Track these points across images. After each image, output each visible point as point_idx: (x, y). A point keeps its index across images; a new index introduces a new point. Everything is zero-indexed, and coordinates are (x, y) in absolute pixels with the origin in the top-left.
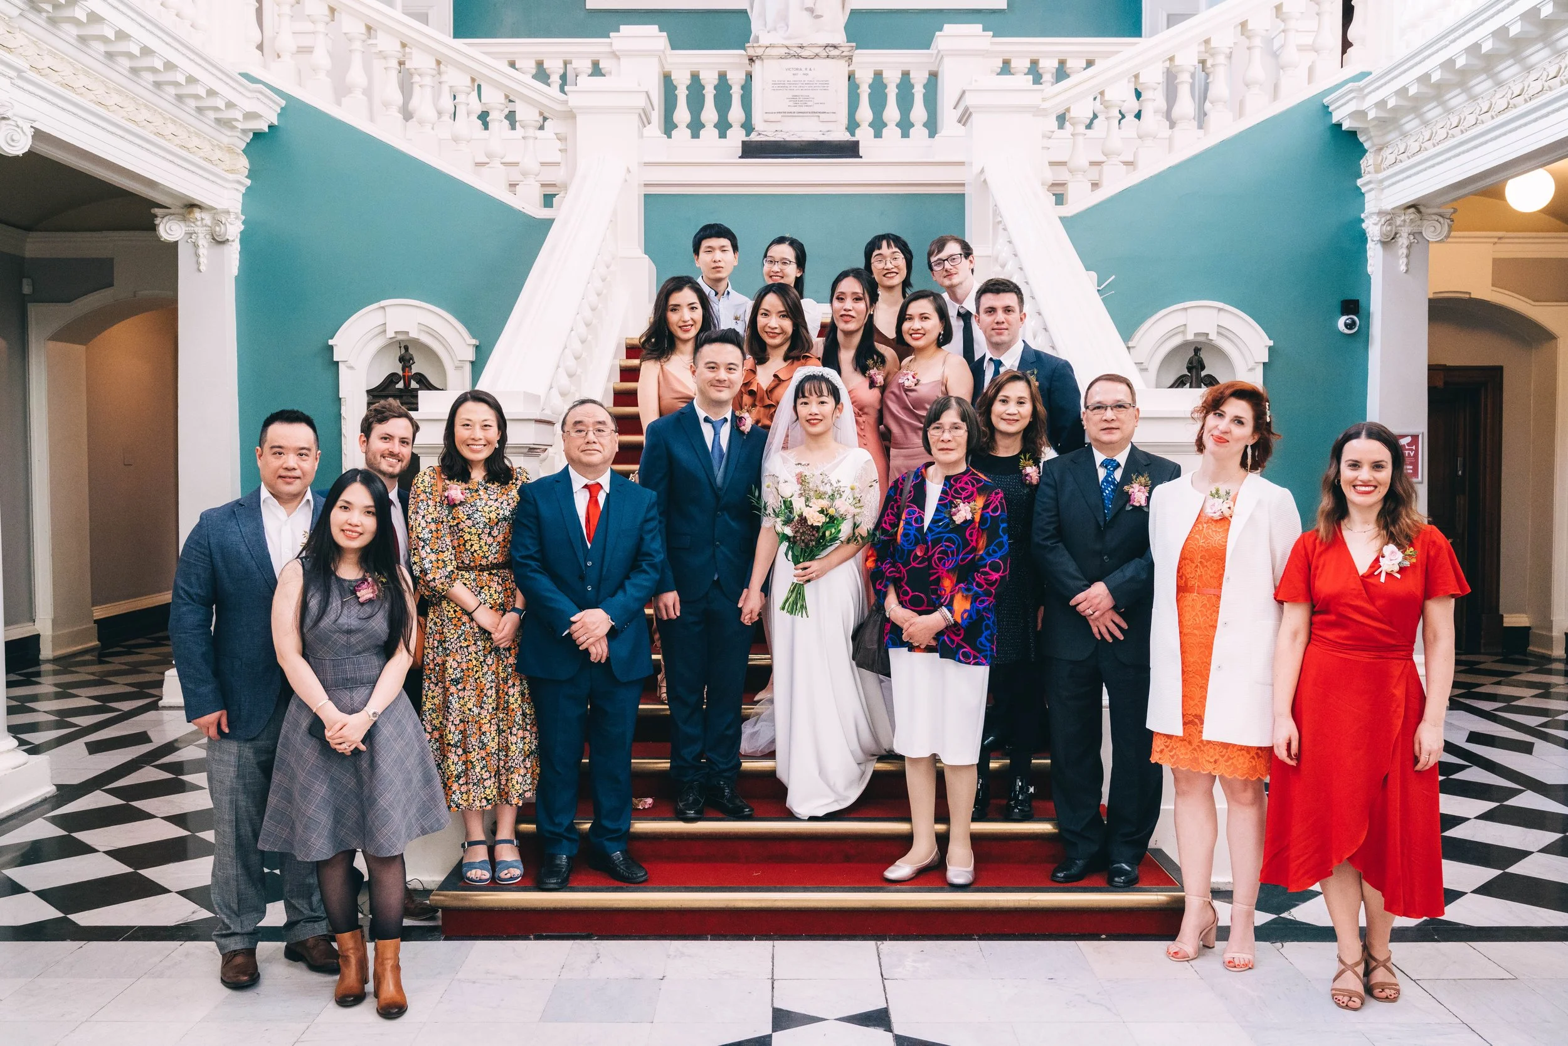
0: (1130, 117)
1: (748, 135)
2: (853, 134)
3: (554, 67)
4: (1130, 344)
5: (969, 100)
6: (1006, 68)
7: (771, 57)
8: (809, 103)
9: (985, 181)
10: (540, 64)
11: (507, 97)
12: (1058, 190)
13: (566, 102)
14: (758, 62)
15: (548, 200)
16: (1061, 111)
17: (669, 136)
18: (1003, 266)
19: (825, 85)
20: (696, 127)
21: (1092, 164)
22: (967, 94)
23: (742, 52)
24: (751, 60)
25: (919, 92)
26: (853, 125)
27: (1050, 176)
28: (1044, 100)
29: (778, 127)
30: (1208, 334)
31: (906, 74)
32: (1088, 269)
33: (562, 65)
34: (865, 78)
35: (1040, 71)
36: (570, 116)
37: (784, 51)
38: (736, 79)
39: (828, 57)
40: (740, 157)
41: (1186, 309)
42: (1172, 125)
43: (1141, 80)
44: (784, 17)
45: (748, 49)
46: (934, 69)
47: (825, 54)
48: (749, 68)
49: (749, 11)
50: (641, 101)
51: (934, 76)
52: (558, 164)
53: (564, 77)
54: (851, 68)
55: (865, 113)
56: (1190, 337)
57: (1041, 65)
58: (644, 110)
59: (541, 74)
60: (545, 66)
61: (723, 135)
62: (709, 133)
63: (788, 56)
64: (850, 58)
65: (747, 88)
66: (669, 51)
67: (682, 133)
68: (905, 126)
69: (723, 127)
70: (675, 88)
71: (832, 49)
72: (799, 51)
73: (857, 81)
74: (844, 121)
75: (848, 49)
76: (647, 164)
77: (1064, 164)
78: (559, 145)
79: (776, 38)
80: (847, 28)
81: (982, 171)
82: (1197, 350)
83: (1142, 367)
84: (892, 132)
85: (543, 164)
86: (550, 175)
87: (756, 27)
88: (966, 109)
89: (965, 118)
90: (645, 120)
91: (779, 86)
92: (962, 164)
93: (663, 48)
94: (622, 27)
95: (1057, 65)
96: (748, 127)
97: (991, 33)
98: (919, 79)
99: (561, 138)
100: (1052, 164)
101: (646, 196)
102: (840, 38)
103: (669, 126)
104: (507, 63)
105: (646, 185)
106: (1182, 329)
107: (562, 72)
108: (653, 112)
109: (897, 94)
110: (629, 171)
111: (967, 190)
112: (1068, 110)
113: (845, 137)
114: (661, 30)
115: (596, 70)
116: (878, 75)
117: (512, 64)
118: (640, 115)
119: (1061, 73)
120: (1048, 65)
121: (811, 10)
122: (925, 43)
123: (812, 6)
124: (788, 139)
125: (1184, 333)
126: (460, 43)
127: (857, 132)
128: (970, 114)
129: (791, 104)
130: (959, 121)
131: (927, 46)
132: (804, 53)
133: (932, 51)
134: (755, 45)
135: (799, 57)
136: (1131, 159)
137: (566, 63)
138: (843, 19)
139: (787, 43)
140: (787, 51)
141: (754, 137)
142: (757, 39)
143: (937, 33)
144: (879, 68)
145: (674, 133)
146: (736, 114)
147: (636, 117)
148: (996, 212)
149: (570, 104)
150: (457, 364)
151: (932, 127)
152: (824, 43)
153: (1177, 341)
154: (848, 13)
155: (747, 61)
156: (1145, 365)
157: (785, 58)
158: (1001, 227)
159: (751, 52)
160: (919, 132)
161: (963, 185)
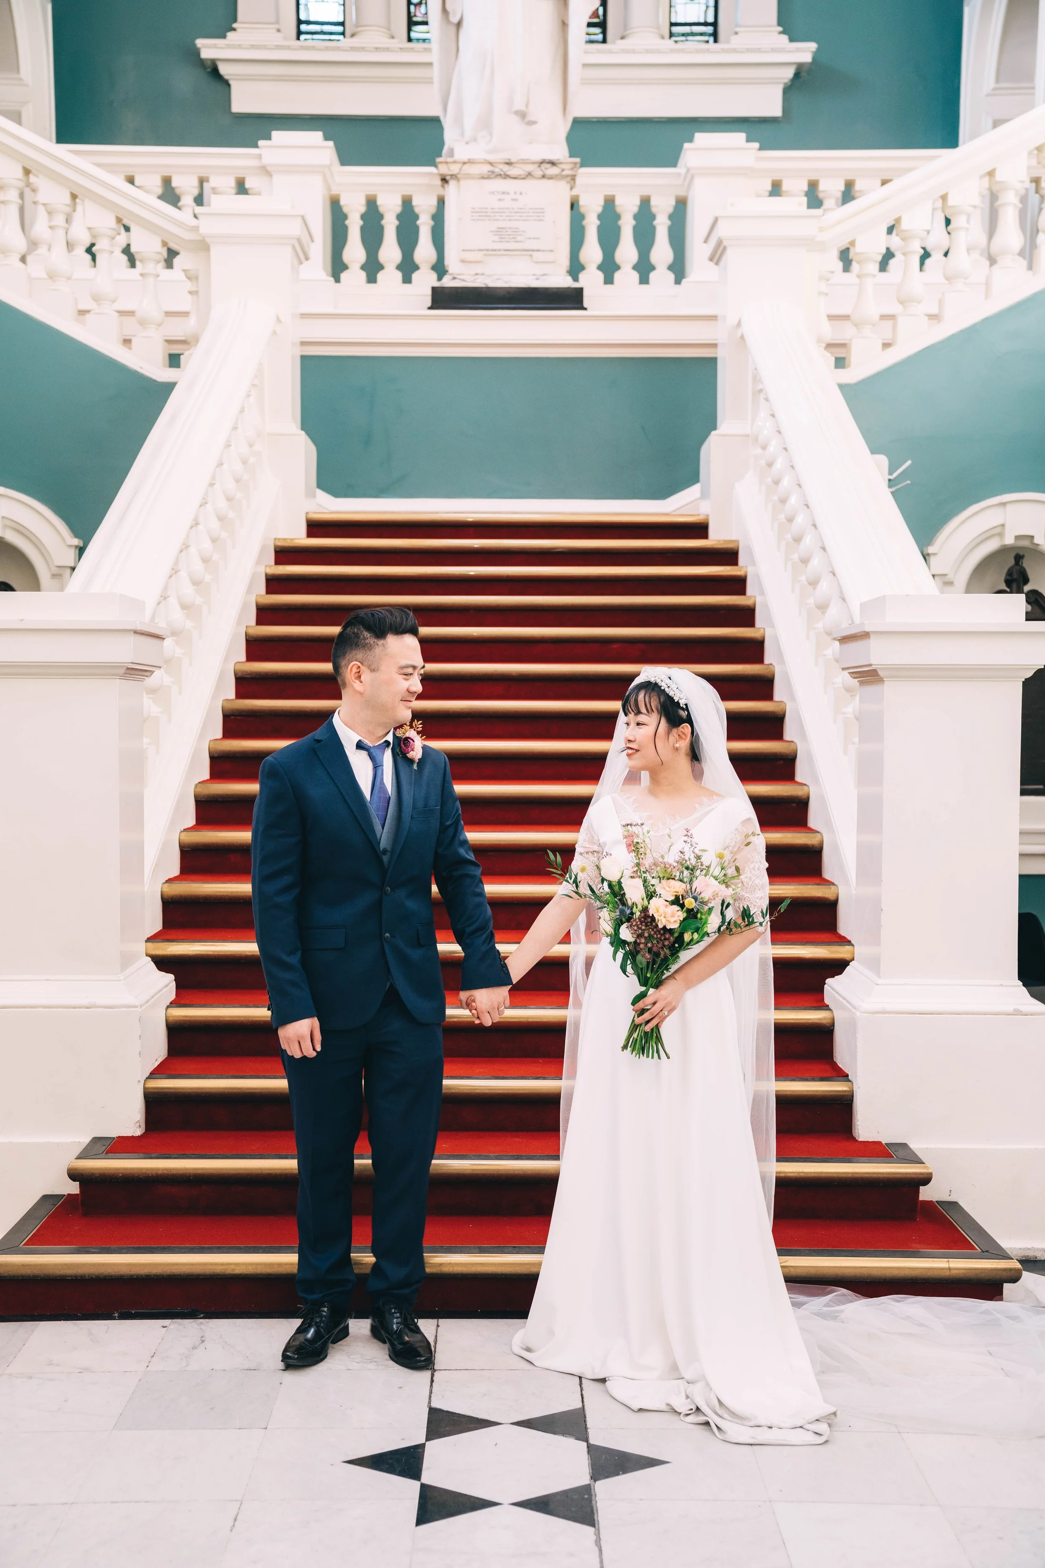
0: (936, 257)
1: (440, 279)
2: (576, 279)
3: (185, 185)
4: (930, 550)
5: (722, 231)
6: (776, 189)
7: (469, 177)
8: (519, 238)
9: (742, 337)
10: (167, 181)
11: (119, 220)
12: (841, 353)
13: (196, 229)
14: (452, 183)
15: (174, 360)
16: (843, 244)
17: (337, 280)
18: (764, 448)
19: (539, 214)
20: (372, 269)
21: (883, 317)
22: (719, 221)
23: (431, 169)
24: (444, 180)
25: (662, 225)
26: (576, 268)
27: (828, 332)
28: (821, 230)
29: (479, 269)
30: (1032, 537)
31: (645, 202)
32: (874, 451)
33: (195, 183)
34: (592, 207)
35: (821, 195)
36: (203, 246)
37: (486, 168)
38: (424, 206)
39: (544, 176)
40: (429, 308)
41: (1004, 504)
42: (992, 261)
43: (951, 202)
44: (485, 123)
45: (440, 166)
46: (682, 193)
47: (539, 173)
48: (440, 192)
49: (442, 119)
50: (295, 229)
51: (681, 204)
52: (186, 314)
53: (199, 200)
54: (575, 192)
55: (592, 252)
56: (1009, 540)
57: (822, 187)
58: (299, 241)
59: (170, 195)
60: (174, 184)
61: (407, 280)
62: (390, 276)
63: (492, 176)
64: (573, 178)
65: (438, 218)
66: (337, 167)
67: (354, 276)
68: (644, 269)
69: (408, 268)
70: (345, 217)
71: (549, 165)
72: (506, 168)
73: (582, 210)
74: (564, 261)
75: (570, 166)
76: (304, 316)
77: (846, 317)
78: (189, 285)
79: (478, 151)
80: (570, 139)
81: (739, 324)
82: (1018, 558)
83: (947, 579)
84: (626, 276)
85: (168, 314)
86: (178, 329)
87: (450, 136)
88: (720, 242)
89: (717, 256)
90: (302, 255)
91: (481, 214)
92: (714, 318)
93: (328, 162)
94: (275, 134)
95: (842, 188)
96: (440, 268)
97: (757, 145)
98: (662, 208)
99: (191, 277)
100: (831, 318)
101: (303, 358)
102: (560, 151)
103: (338, 268)
104: (123, 177)
105: (303, 343)
106: (998, 530)
107: (196, 192)
108: (312, 245)
109: (635, 228)
110: (278, 320)
111: (720, 354)
112: (853, 243)
113: (566, 282)
114: (326, 138)
115: (241, 188)
116: (609, 202)
117: (131, 180)
118: (294, 247)
119: (848, 194)
120: (831, 188)
121: (522, 115)
122: (672, 160)
123: (523, 108)
124: (492, 284)
125: (1001, 535)
126: (65, 151)
127: (582, 276)
128: (725, 249)
129: (496, 238)
130: (711, 259)
131: (674, 163)
132: (513, 171)
133: (680, 169)
134: (449, 160)
135: (506, 176)
136: (935, 311)
137: (202, 181)
138: (564, 128)
139: (491, 158)
140: (490, 168)
141: (447, 282)
142: (451, 153)
143: (686, 145)
144: (610, 193)
145: (343, 276)
146: (424, 252)
147: (289, 250)
148: (756, 379)
149: (202, 230)
150: (55, 570)
151: (678, 270)
152: (539, 157)
153: (992, 546)
154: (570, 120)
155: (439, 182)
156: (950, 577)
157: (488, 178)
158: (762, 396)
159: (443, 169)
160: (661, 276)
161: (715, 346)
